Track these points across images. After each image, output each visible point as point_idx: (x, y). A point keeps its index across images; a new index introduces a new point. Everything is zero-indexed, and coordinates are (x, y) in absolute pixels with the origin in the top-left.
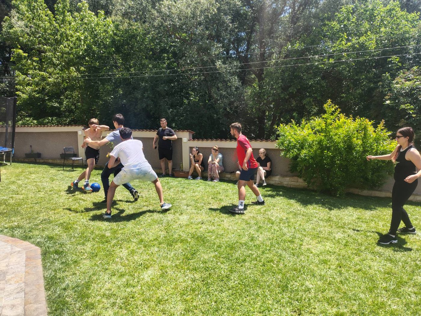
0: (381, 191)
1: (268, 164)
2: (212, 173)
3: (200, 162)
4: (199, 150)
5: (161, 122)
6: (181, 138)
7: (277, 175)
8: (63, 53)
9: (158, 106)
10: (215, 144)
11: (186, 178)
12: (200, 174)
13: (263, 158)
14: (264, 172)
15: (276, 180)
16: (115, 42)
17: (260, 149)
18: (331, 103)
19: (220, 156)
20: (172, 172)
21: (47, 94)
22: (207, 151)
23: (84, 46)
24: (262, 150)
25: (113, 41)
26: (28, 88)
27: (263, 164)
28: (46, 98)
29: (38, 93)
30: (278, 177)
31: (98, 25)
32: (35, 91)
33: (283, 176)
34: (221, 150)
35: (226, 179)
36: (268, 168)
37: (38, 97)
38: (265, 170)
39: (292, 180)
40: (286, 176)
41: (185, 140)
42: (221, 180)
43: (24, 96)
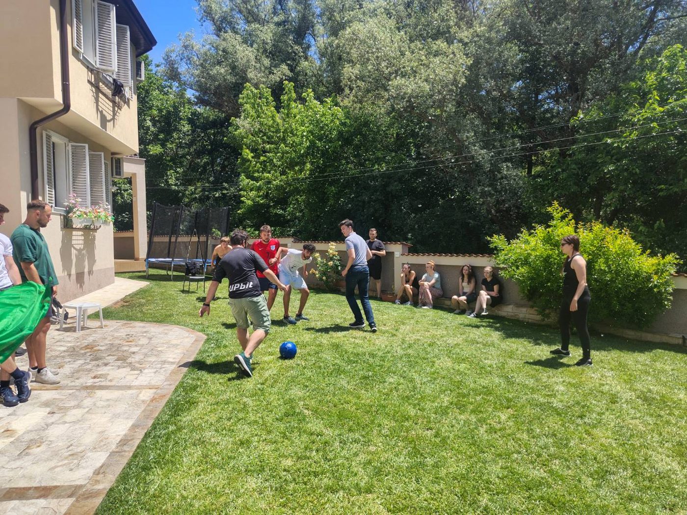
0: (654, 333)
1: (496, 287)
2: (423, 298)
3: (411, 282)
4: (412, 266)
5: (370, 232)
6: (393, 252)
7: (509, 304)
8: (283, 153)
9: (390, 211)
10: (430, 260)
11: (394, 302)
12: (410, 298)
13: (489, 280)
14: (488, 299)
15: (508, 310)
16: (342, 134)
17: (484, 267)
18: (557, 206)
19: (437, 275)
20: (380, 295)
21: (272, 199)
22: (421, 269)
23: (307, 143)
24: (488, 269)
25: (340, 133)
26: (253, 194)
27: (489, 289)
28: (272, 204)
29: (263, 199)
30: (511, 306)
31: (324, 115)
32: (259, 197)
33: (519, 305)
34: (438, 268)
35: (444, 306)
36: (494, 294)
37: (262, 204)
38: (491, 296)
39: (531, 312)
40: (522, 306)
41: (397, 254)
42: (435, 307)
43: (249, 202)
